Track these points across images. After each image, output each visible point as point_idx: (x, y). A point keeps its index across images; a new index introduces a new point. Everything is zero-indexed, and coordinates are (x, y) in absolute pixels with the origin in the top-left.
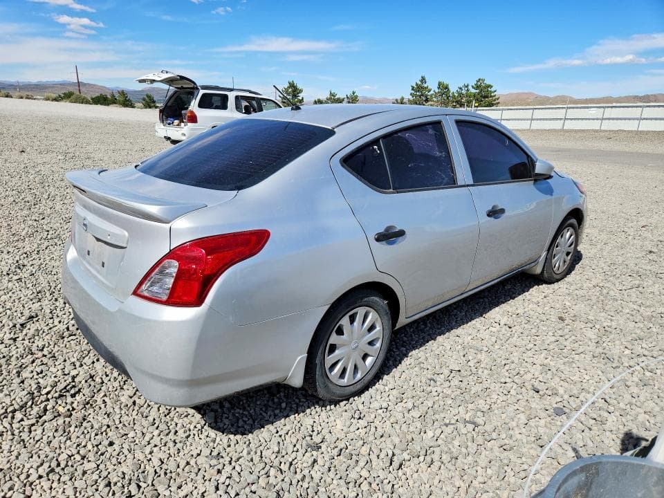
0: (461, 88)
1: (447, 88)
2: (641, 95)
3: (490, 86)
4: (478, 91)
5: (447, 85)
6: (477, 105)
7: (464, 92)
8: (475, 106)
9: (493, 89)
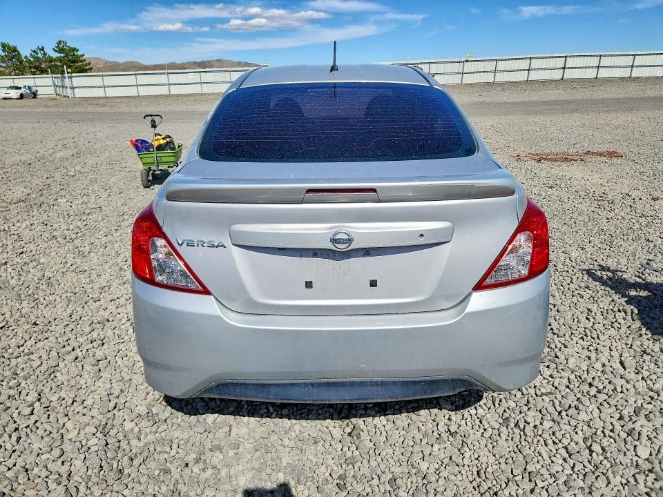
0: (34, 52)
1: (15, 50)
2: (199, 61)
3: (74, 50)
4: (63, 55)
5: (15, 47)
6: (69, 70)
7: (40, 55)
8: (68, 73)
9: (79, 53)
